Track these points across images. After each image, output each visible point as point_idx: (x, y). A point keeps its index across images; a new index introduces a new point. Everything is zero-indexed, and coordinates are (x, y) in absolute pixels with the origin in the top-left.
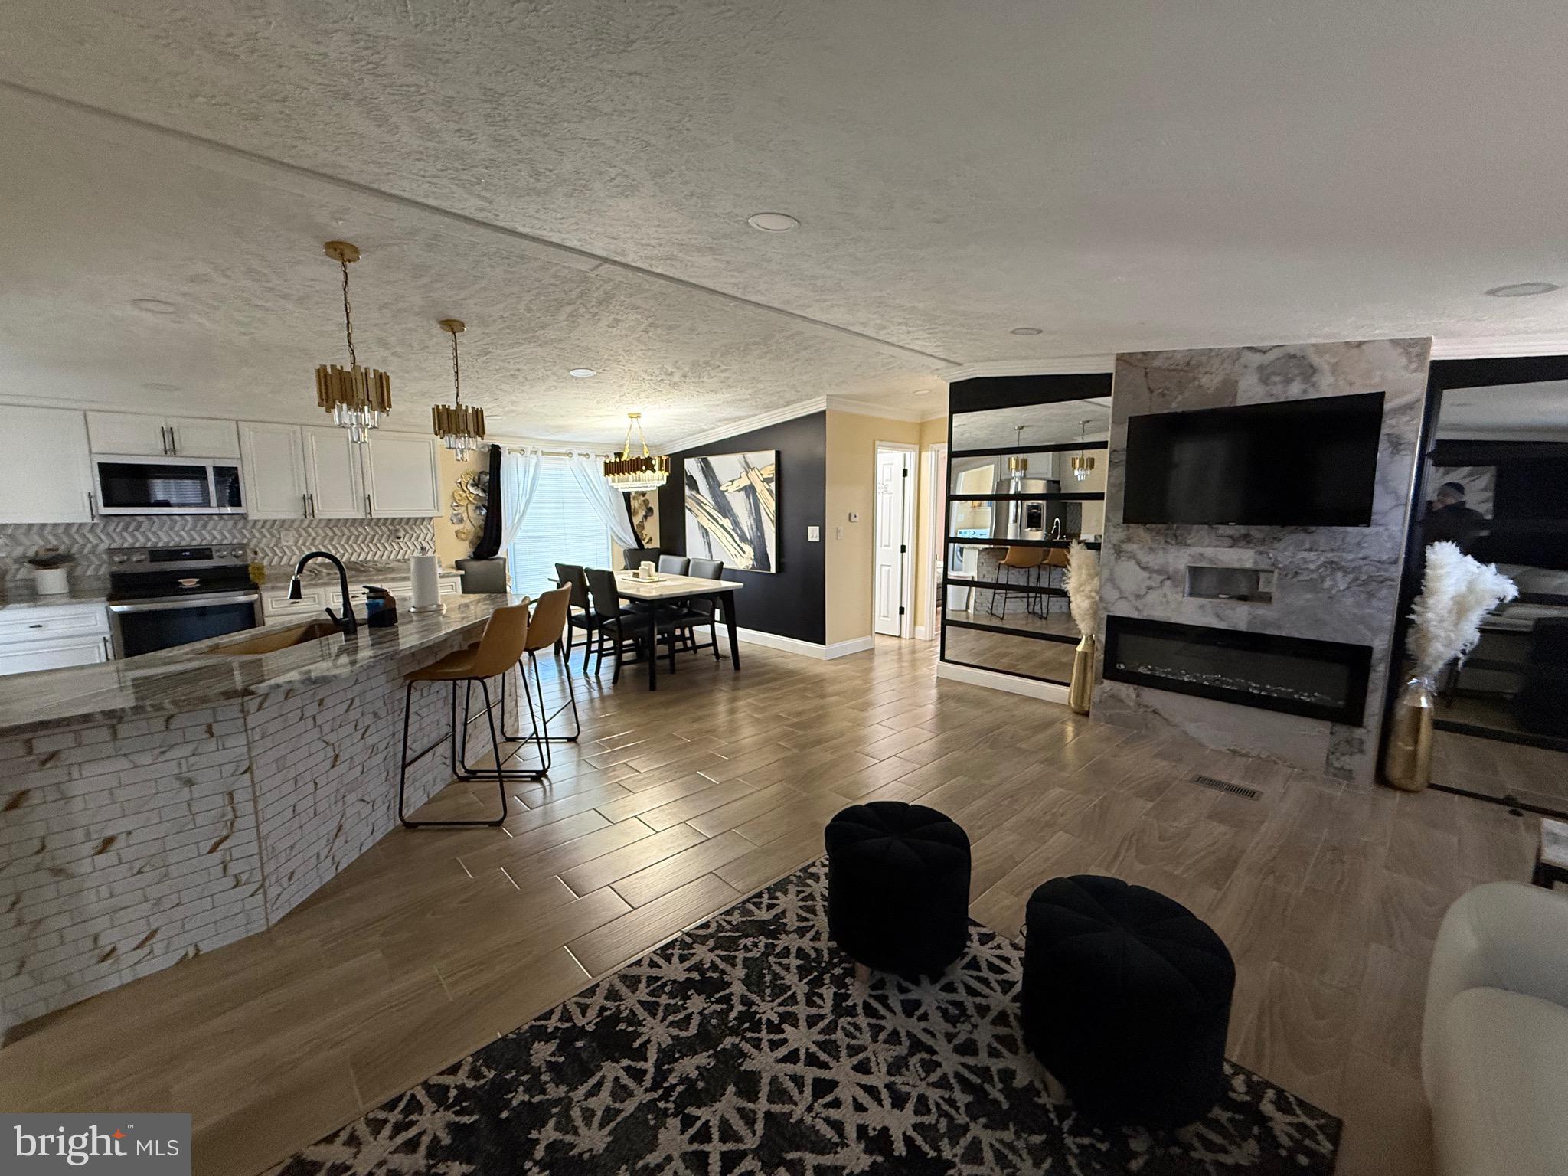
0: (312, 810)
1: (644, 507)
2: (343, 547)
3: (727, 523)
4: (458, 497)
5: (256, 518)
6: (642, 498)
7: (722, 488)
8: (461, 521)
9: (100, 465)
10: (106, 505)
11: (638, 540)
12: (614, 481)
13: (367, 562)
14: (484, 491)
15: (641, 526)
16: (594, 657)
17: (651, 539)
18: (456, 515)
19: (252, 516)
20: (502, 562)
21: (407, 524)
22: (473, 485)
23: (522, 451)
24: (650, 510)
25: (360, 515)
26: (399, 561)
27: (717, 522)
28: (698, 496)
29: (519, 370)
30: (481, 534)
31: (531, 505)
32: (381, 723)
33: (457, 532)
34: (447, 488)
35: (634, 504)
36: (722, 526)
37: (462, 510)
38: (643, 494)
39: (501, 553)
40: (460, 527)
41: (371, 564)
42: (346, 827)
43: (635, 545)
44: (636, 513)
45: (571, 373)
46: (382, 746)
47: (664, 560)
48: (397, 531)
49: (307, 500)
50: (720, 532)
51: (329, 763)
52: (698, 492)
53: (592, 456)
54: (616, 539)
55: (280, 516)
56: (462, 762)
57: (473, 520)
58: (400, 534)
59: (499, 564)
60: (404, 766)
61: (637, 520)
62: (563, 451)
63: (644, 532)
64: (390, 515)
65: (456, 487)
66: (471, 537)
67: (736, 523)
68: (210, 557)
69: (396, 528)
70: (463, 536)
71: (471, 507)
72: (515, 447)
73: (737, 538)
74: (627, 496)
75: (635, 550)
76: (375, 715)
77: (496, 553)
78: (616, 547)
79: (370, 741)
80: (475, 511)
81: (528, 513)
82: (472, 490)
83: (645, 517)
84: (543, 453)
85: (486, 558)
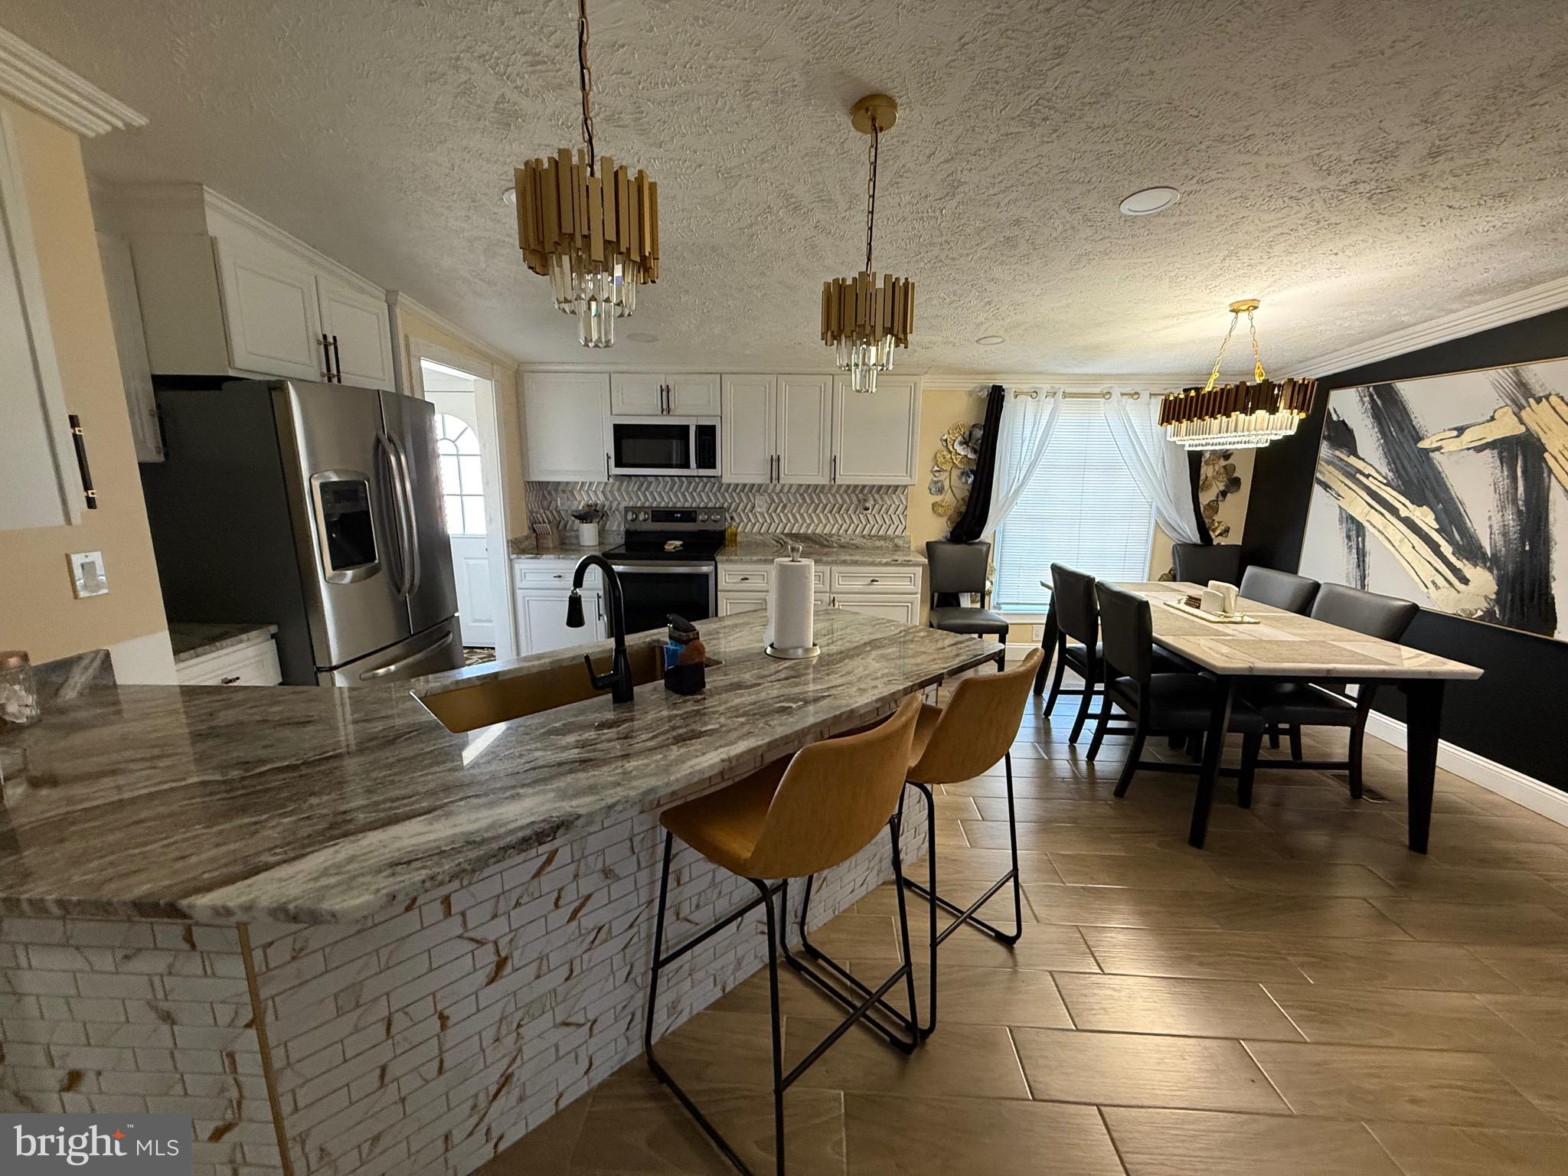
0: (436, 1064)
1: (1224, 478)
2: (810, 516)
3: (1425, 517)
4: (940, 459)
5: (729, 481)
6: (1223, 463)
7: (1424, 444)
8: (941, 491)
9: (615, 426)
10: (617, 466)
11: (1203, 529)
12: (1177, 433)
13: (831, 535)
14: (975, 451)
15: (1213, 507)
16: (1091, 725)
17: (1227, 530)
18: (936, 482)
19: (725, 480)
20: (984, 548)
21: (878, 492)
22: (961, 444)
23: (1034, 394)
24: (1234, 483)
25: (823, 480)
26: (864, 537)
27: (1394, 511)
28: (1352, 460)
29: (1017, 222)
30: (963, 509)
31: (1037, 471)
32: (617, 889)
33: (934, 505)
34: (926, 449)
35: (1206, 471)
36: (1409, 523)
37: (944, 476)
38: (1227, 455)
39: (986, 536)
40: (938, 498)
41: (835, 538)
42: (522, 1074)
43: (1195, 537)
44: (1208, 487)
45: (1125, 208)
46: (618, 927)
47: (1253, 577)
48: (865, 500)
49: (775, 462)
50: (1396, 531)
51: (482, 976)
52: (1353, 452)
53: (1145, 396)
54: (1162, 525)
55: (749, 480)
56: (802, 924)
57: (956, 488)
58: (869, 505)
59: (980, 551)
60: (658, 964)
61: (1205, 498)
62: (1097, 390)
63: (1217, 518)
64: (860, 482)
65: (940, 445)
66: (950, 512)
67: (1451, 518)
68: (694, 520)
69: (864, 496)
70: (941, 510)
71: (956, 473)
72: (1025, 388)
73: (1447, 549)
74: (1195, 459)
75: (1195, 545)
76: (607, 873)
77: (979, 536)
78: (1162, 539)
79: (588, 921)
80: (960, 478)
81: (1031, 483)
82: (960, 449)
83: (1224, 494)
84: (1065, 395)
85: (965, 542)
